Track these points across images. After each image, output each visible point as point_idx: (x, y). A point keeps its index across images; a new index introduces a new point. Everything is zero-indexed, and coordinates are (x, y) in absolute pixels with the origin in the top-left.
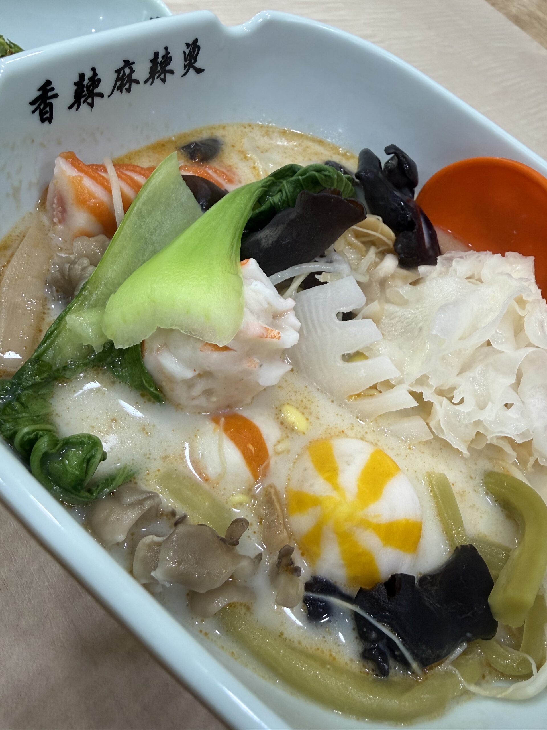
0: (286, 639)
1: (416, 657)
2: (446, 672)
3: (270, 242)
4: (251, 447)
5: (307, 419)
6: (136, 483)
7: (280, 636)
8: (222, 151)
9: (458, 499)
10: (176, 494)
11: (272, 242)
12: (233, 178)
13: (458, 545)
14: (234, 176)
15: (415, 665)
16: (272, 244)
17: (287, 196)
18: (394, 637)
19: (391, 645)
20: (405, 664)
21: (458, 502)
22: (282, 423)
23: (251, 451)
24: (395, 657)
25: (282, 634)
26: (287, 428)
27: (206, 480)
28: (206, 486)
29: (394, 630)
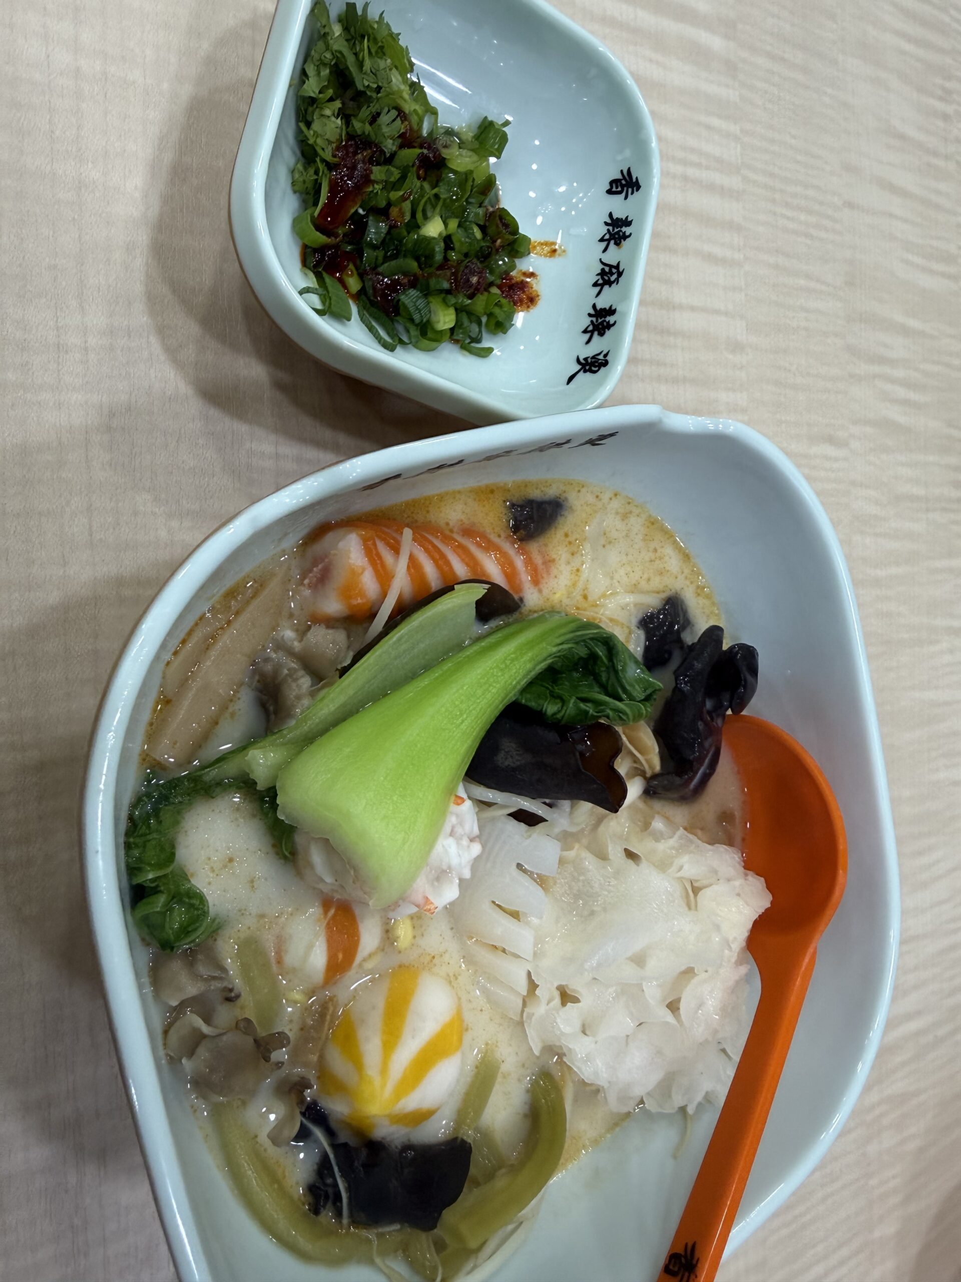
0: (257, 1142)
1: (351, 1215)
2: (367, 1238)
3: (507, 763)
4: (340, 956)
5: (414, 937)
6: (215, 940)
7: (253, 1139)
8: (556, 528)
9: (499, 1079)
10: (245, 969)
11: (509, 765)
12: (543, 578)
13: (460, 1136)
14: (545, 575)
15: (345, 1221)
16: (506, 767)
17: (563, 717)
18: (344, 1195)
19: (338, 1197)
20: (339, 1214)
21: (497, 1081)
22: (387, 931)
23: (338, 959)
24: (334, 1203)
25: (256, 1136)
26: (388, 938)
27: (279, 962)
28: (275, 968)
29: (349, 1189)
